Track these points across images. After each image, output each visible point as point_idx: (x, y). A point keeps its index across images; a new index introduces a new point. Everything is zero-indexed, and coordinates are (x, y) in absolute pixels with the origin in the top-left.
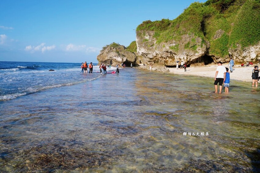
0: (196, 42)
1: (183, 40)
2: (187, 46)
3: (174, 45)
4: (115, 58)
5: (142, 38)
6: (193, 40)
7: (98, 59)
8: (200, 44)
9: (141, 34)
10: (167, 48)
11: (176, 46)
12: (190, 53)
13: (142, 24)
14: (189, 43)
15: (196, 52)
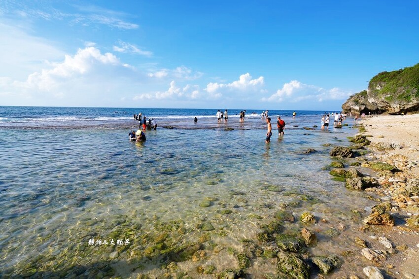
0: (410, 93)
1: (398, 91)
2: (400, 97)
3: (389, 96)
4: (352, 106)
5: (373, 89)
6: (408, 91)
7: (342, 108)
8: (414, 95)
9: (373, 85)
10: (383, 98)
11: (391, 97)
12: (402, 103)
13: (376, 76)
14: (403, 94)
15: (411, 101)
